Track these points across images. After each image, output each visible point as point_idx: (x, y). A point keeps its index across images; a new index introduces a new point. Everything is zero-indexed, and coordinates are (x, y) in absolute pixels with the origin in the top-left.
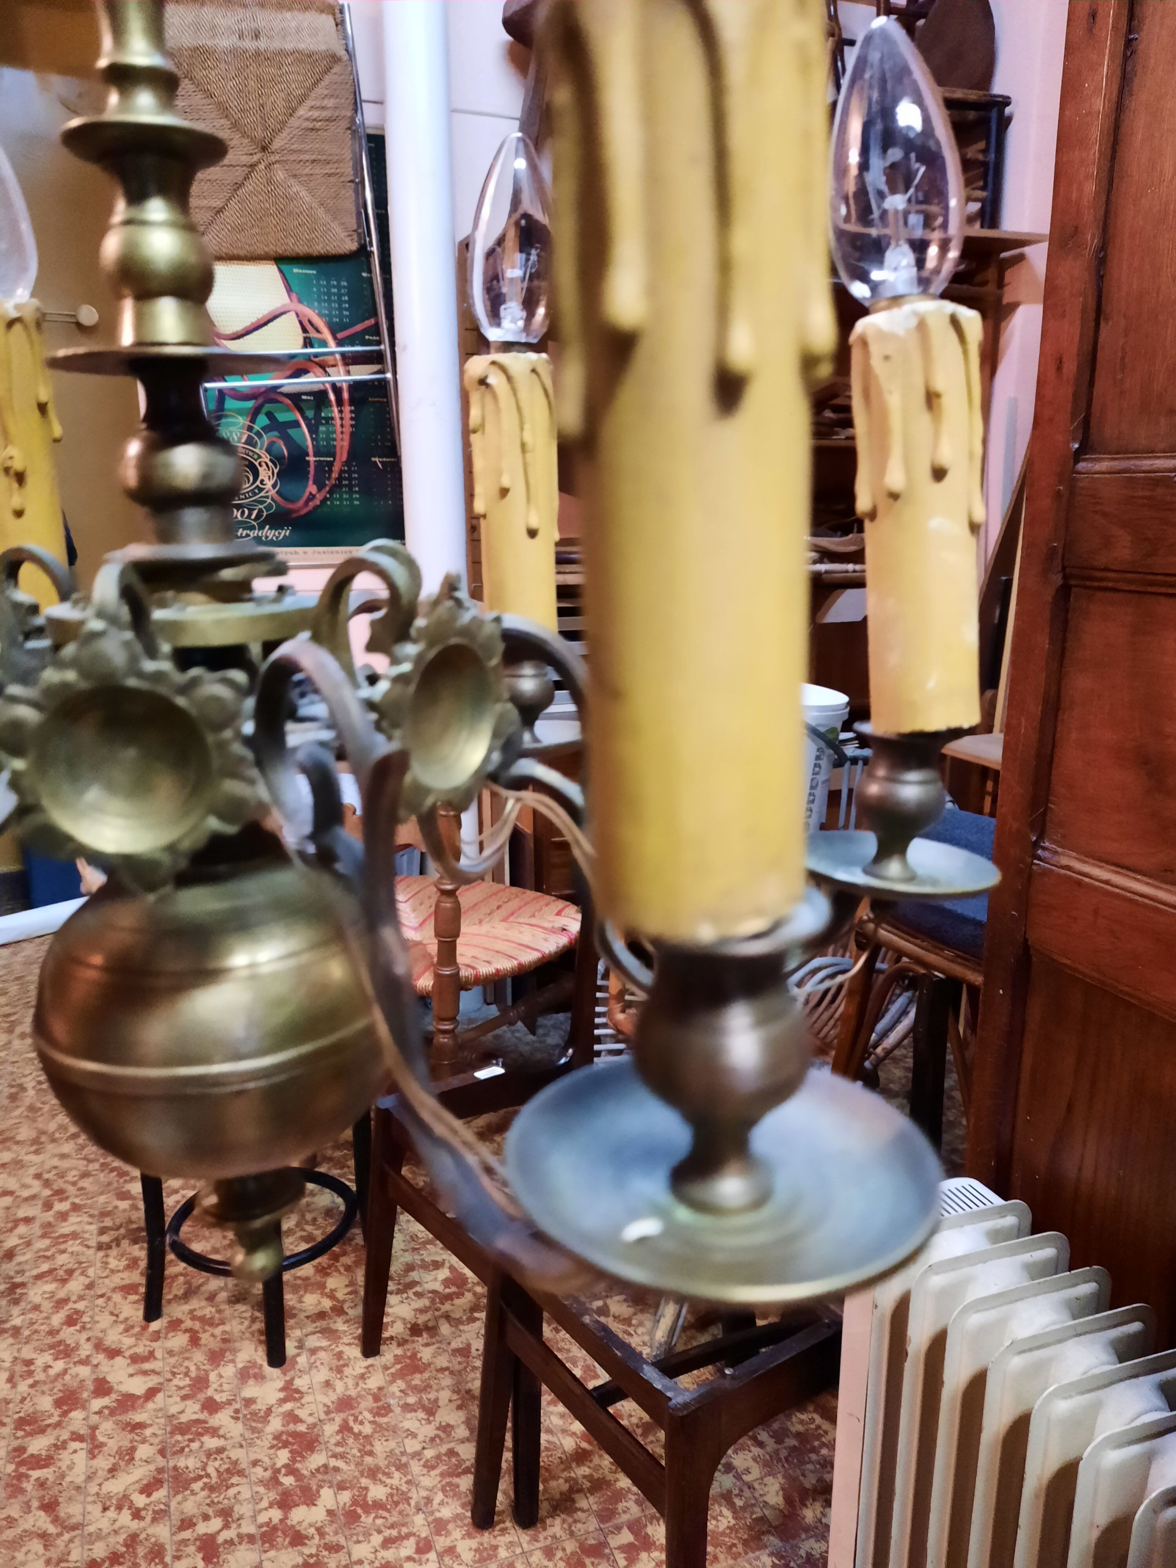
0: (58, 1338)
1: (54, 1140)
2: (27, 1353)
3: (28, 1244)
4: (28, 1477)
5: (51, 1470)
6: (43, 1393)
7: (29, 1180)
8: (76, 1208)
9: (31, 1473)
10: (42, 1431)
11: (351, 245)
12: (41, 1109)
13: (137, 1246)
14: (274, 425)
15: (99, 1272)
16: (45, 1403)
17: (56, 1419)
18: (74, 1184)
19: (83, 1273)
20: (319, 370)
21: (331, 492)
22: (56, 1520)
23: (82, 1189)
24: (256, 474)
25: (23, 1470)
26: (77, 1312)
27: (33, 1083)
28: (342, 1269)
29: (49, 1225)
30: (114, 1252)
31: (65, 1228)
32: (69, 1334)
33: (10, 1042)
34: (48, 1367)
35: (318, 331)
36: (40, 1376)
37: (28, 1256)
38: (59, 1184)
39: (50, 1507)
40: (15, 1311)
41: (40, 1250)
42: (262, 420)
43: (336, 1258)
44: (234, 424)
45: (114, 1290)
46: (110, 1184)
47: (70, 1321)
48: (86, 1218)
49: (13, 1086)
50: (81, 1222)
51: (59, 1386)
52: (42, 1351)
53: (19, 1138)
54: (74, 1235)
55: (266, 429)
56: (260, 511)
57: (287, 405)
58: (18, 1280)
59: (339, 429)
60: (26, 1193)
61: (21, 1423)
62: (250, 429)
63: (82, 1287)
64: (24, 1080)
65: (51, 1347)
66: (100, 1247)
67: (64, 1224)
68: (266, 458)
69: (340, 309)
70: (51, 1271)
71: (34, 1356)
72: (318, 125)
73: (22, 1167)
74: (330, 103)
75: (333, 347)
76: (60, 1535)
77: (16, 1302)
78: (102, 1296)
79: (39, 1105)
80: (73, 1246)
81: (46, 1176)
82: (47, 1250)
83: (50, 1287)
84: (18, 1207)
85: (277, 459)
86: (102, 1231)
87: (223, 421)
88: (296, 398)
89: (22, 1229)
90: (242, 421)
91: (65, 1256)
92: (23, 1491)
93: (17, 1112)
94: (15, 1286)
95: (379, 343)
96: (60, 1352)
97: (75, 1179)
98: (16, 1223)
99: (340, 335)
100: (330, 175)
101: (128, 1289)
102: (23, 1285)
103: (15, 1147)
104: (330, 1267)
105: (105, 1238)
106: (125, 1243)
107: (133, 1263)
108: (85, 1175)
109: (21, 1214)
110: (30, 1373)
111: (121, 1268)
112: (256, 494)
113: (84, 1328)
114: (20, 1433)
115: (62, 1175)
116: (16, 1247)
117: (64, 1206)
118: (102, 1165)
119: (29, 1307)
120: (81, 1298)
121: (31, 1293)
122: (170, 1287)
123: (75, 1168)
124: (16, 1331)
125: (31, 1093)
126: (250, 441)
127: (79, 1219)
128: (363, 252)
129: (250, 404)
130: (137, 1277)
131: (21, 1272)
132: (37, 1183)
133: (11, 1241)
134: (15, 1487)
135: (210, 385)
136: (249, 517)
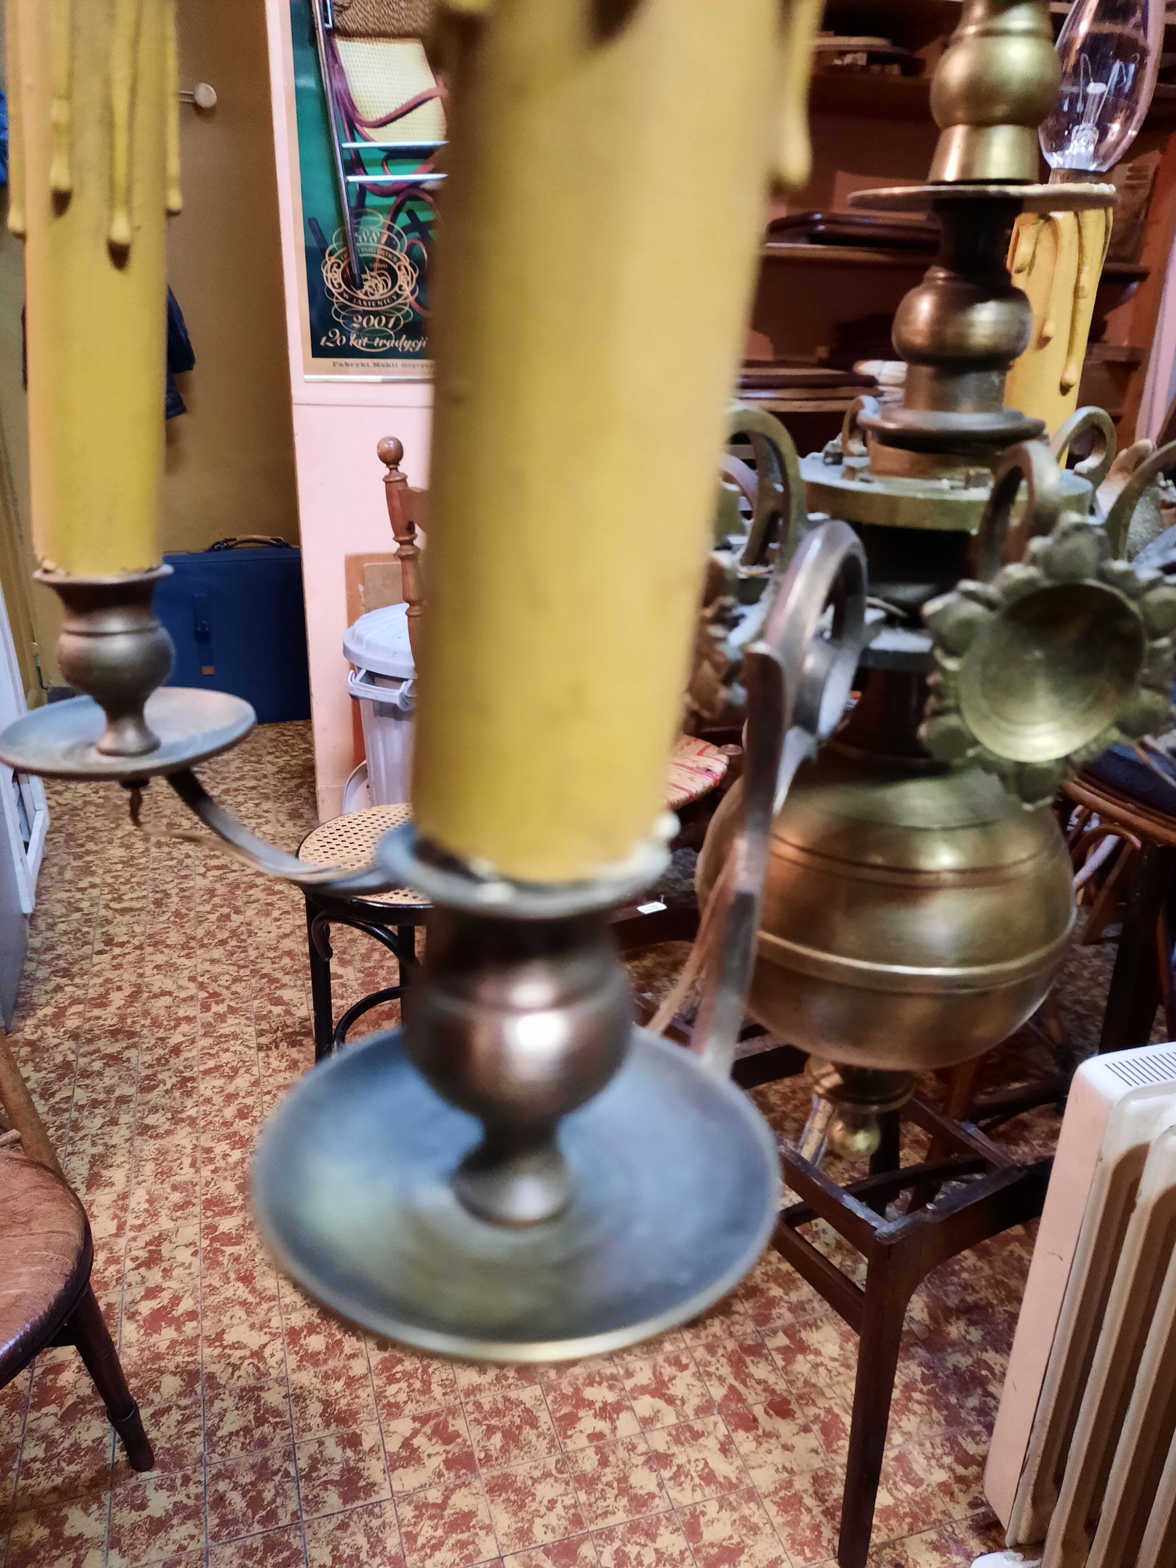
0: (232, 1130)
1: (203, 946)
2: (205, 1141)
3: (192, 1041)
4: (223, 1252)
5: (243, 1247)
6: (225, 1178)
7: (184, 982)
8: (232, 1010)
9: (224, 1248)
10: (229, 1212)
12: (187, 915)
13: (295, 1049)
14: (415, 225)
15: (263, 1071)
16: (229, 1188)
17: (239, 1202)
18: (228, 988)
19: (247, 1071)
22: (253, 1291)
23: (236, 993)
24: (395, 279)
25: (216, 1245)
26: (247, 1106)
27: (176, 890)
29: (209, 1024)
30: (274, 1053)
31: (225, 1029)
32: (240, 1126)
33: (147, 850)
34: (225, 1156)
36: (221, 1163)
37: (194, 1053)
38: (213, 987)
39: (247, 1279)
40: (189, 1103)
41: (204, 1048)
42: (403, 219)
44: (375, 223)
45: (279, 1088)
46: (261, 990)
47: (242, 1114)
48: (243, 1021)
49: (157, 892)
50: (238, 1024)
51: (239, 1174)
52: (219, 1140)
53: (169, 942)
54: (235, 1036)
55: (407, 229)
56: (398, 319)
57: (430, 204)
58: (187, 1074)
60: (183, 994)
61: (209, 1204)
62: (390, 228)
63: (247, 1084)
64: (166, 887)
65: (227, 1137)
66: (260, 1048)
67: (223, 1025)
68: (406, 261)
70: (217, 1068)
71: (212, 1145)
73: (176, 969)
76: (259, 1304)
77: (189, 1094)
78: (269, 1093)
79: (184, 911)
80: (235, 1046)
81: (200, 979)
82: (210, 1048)
83: (220, 1082)
84: (178, 1006)
85: (417, 263)
86: (261, 1033)
87: (364, 219)
88: (432, 195)
89: (184, 1027)
90: (382, 219)
91: (228, 1054)
92: (220, 1264)
93: (165, 917)
94: (185, 1080)
96: (235, 1142)
97: (227, 984)
98: (178, 1021)
102: (192, 1079)
103: (166, 951)
105: (264, 1040)
106: (283, 1045)
107: (294, 1065)
108: (236, 980)
109: (181, 1013)
110: (211, 1160)
111: (283, 1068)
112: (394, 301)
113: (254, 1122)
114: (209, 1213)
115: (214, 979)
116: (182, 1042)
117: (221, 1008)
118: (252, 971)
119: (201, 1099)
120: (249, 1094)
121: (202, 1088)
124: (192, 1121)
125: (176, 899)
126: (390, 242)
127: (237, 1021)
129: (391, 201)
131: (190, 1067)
132: (192, 985)
133: (176, 1038)
134: (212, 1260)
135: (351, 178)
136: (386, 325)
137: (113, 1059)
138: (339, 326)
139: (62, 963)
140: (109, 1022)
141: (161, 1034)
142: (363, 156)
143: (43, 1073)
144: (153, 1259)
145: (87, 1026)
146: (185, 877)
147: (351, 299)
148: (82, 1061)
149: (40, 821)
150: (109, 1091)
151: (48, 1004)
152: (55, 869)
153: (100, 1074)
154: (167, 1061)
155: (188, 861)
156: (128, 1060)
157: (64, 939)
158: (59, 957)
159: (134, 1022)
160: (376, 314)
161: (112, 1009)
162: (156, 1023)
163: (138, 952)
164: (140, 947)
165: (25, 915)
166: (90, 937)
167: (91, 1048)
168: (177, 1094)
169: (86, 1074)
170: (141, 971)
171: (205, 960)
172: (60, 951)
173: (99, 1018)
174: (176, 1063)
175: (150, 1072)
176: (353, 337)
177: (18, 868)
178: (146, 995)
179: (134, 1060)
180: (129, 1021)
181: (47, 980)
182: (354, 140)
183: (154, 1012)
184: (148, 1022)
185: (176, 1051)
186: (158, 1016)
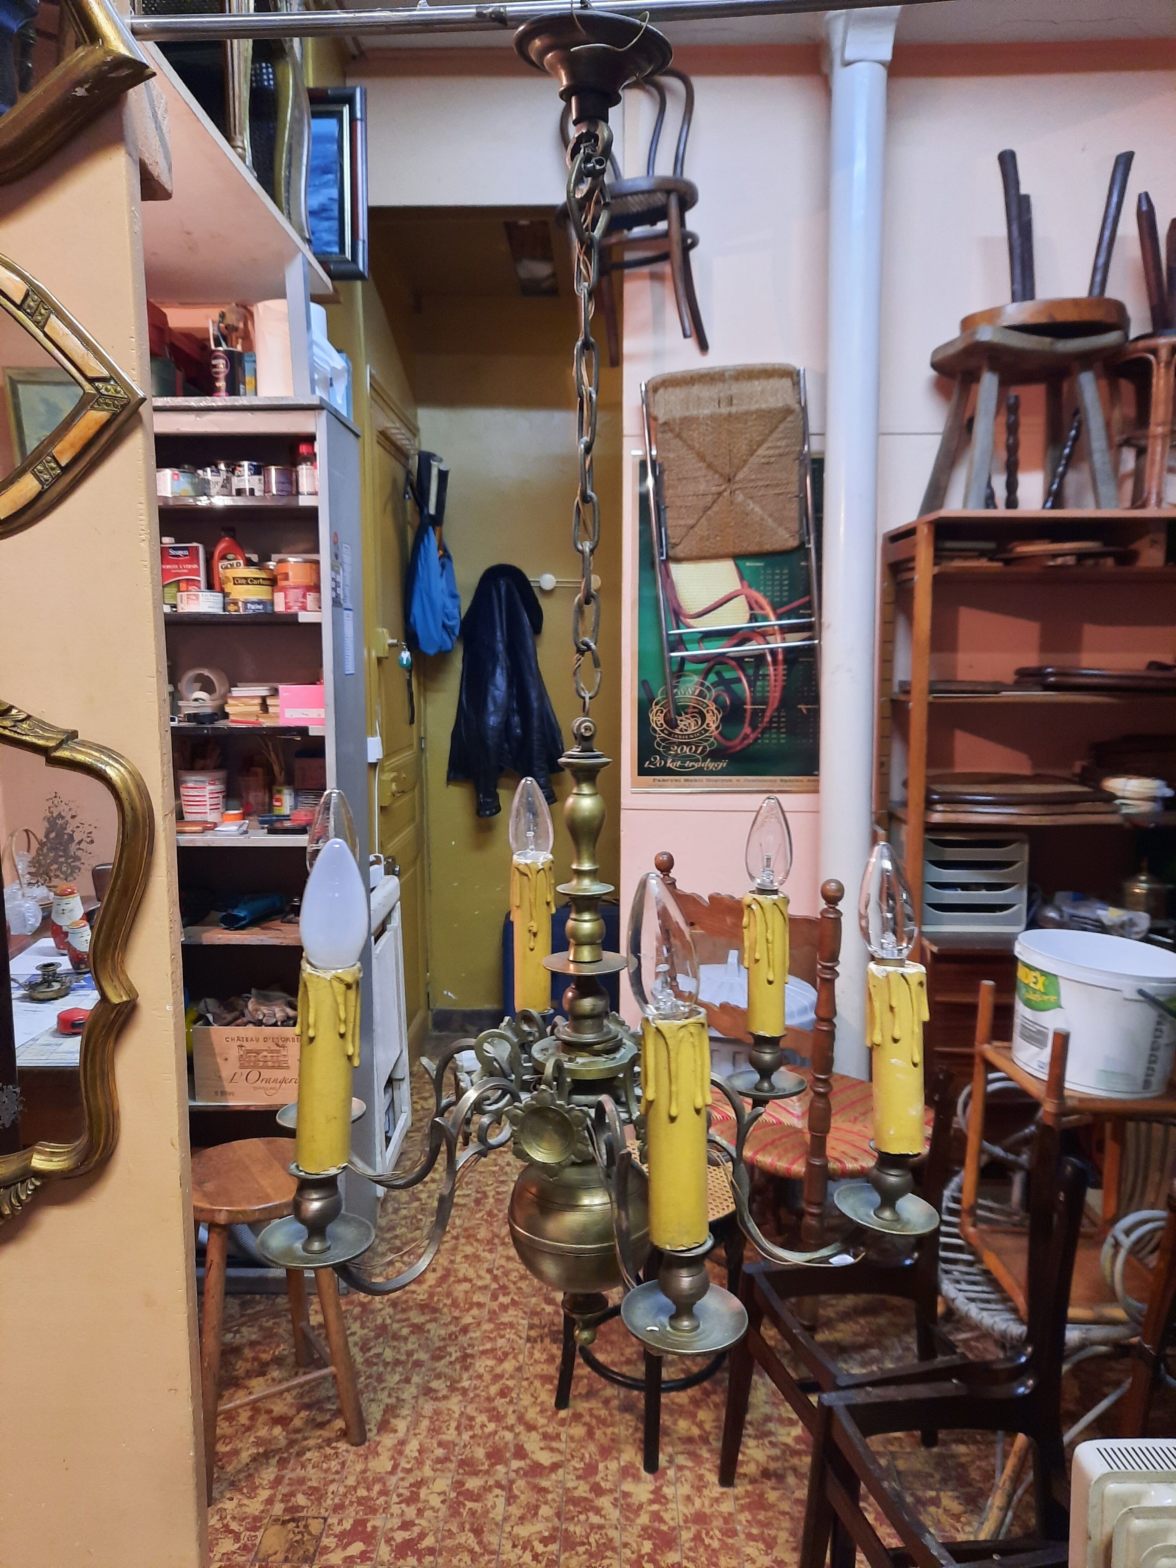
0: (493, 1405)
1: (503, 1244)
2: (471, 1410)
3: (479, 1324)
4: (464, 1505)
5: (480, 1505)
6: (479, 1445)
7: (483, 1273)
8: (514, 1303)
9: (467, 1503)
10: (476, 1473)
11: (793, 543)
12: (496, 1215)
14: (722, 681)
15: (526, 1360)
16: (480, 1453)
17: (486, 1467)
18: (515, 1283)
19: (515, 1357)
20: (760, 639)
21: (762, 733)
22: (480, 1543)
23: (520, 1288)
24: (704, 719)
25: (461, 1499)
26: (508, 1387)
27: (493, 1193)
28: (711, 1406)
29: (494, 1312)
30: (538, 1346)
31: (505, 1318)
32: (500, 1402)
34: (483, 1426)
35: (762, 608)
36: (478, 1431)
37: (478, 1334)
38: (503, 1281)
39: (478, 1532)
40: (465, 1376)
41: (485, 1331)
42: (712, 677)
43: (707, 1393)
44: (691, 681)
45: (536, 1376)
47: (503, 1393)
48: (521, 1314)
50: (516, 1316)
51: (490, 1443)
52: (481, 1412)
53: (479, 1237)
54: (511, 1325)
55: (714, 685)
56: (705, 747)
57: (733, 666)
58: (469, 1351)
59: (773, 683)
60: (480, 1283)
61: (462, 1463)
62: (702, 685)
63: (513, 1369)
64: (487, 1188)
65: (488, 1410)
66: (529, 1339)
67: (504, 1314)
68: (713, 707)
69: (781, 591)
70: (493, 1350)
71: (475, 1414)
72: (772, 459)
73: (480, 1260)
74: (783, 443)
75: (774, 622)
76: (482, 1555)
77: (466, 1368)
78: (527, 1379)
79: (495, 1211)
80: (510, 1334)
81: (495, 1272)
82: (491, 1332)
83: (491, 1363)
84: (474, 1293)
85: (721, 707)
86: (531, 1327)
87: (682, 679)
88: (740, 661)
89: (475, 1311)
90: (696, 679)
91: (503, 1340)
92: (460, 1514)
93: (479, 1215)
94: (465, 1356)
95: (810, 616)
96: (493, 1416)
97: (516, 1279)
98: (472, 1305)
99: (780, 611)
100: (780, 494)
101: (545, 1379)
102: (472, 1356)
103: (475, 1244)
104: (702, 1400)
105: (533, 1333)
106: (547, 1341)
107: (551, 1359)
109: (475, 1299)
110: (472, 1427)
111: (542, 1360)
112: (702, 734)
113: (511, 1401)
114: (461, 1471)
115: (506, 1274)
116: (471, 1324)
117: (506, 1300)
119: (475, 1374)
120: (512, 1377)
121: (477, 1364)
122: (577, 1386)
123: (518, 1271)
124: (464, 1392)
125: (491, 1200)
126: (701, 694)
127: (516, 1313)
128: (801, 549)
129: (703, 666)
130: (552, 1370)
131: (471, 1346)
132: (488, 1276)
133: (467, 1320)
134: (455, 1509)
135: (673, 654)
136: (695, 752)
137: (418, 1329)
138: (659, 753)
139: (398, 1243)
140: (421, 1297)
141: (456, 1313)
142: (684, 637)
143: (366, 1331)
144: (413, 1499)
145: (404, 1298)
146: (503, 1182)
147: (670, 734)
148: (396, 1326)
149: (404, 1120)
150: (409, 1354)
151: (381, 1274)
152: (409, 1163)
153: (406, 1339)
154: (456, 1337)
155: (508, 1169)
156: (428, 1331)
157: (403, 1222)
158: (396, 1237)
159: (438, 1300)
160: (687, 744)
161: (425, 1286)
162: (455, 1304)
163: (454, 1242)
164: (456, 1238)
165: (378, 1198)
166: (422, 1223)
167: (404, 1316)
168: (458, 1366)
169: (395, 1337)
170: (452, 1258)
171: (502, 1256)
172: (398, 1232)
173: (414, 1292)
174: (463, 1340)
175: (441, 1344)
176: (669, 761)
177: (378, 1158)
178: (452, 1279)
179: (432, 1332)
180: (436, 1299)
181: (384, 1255)
182: (678, 628)
183: (456, 1294)
184: (449, 1302)
185: (465, 1330)
186: (457, 1298)
